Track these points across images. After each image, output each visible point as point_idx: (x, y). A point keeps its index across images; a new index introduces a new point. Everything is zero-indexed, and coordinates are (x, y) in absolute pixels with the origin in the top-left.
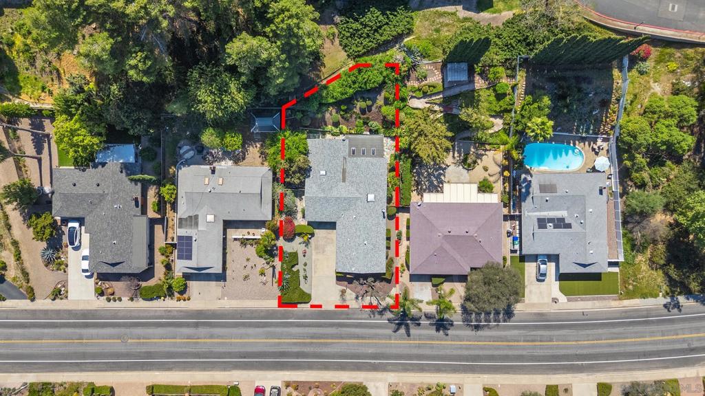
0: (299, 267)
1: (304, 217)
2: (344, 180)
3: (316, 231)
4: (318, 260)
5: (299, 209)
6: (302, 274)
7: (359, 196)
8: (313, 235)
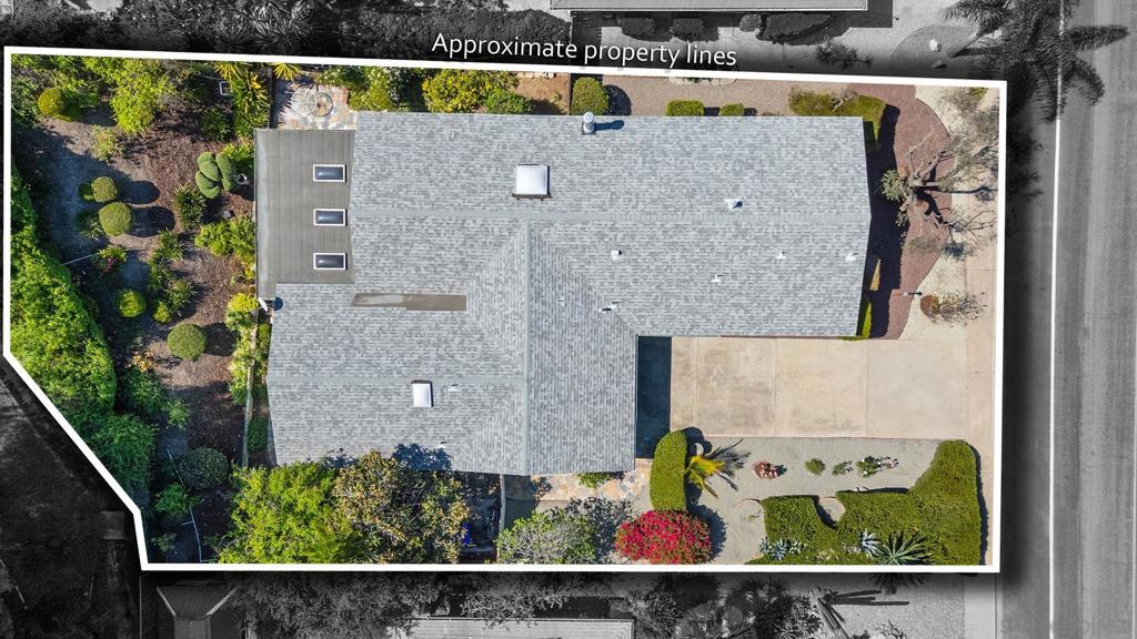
0: (826, 489)
1: (619, 475)
2: (455, 303)
3: (678, 420)
4: (796, 413)
5: (584, 493)
6: (856, 481)
7: (522, 234)
8: (692, 436)
